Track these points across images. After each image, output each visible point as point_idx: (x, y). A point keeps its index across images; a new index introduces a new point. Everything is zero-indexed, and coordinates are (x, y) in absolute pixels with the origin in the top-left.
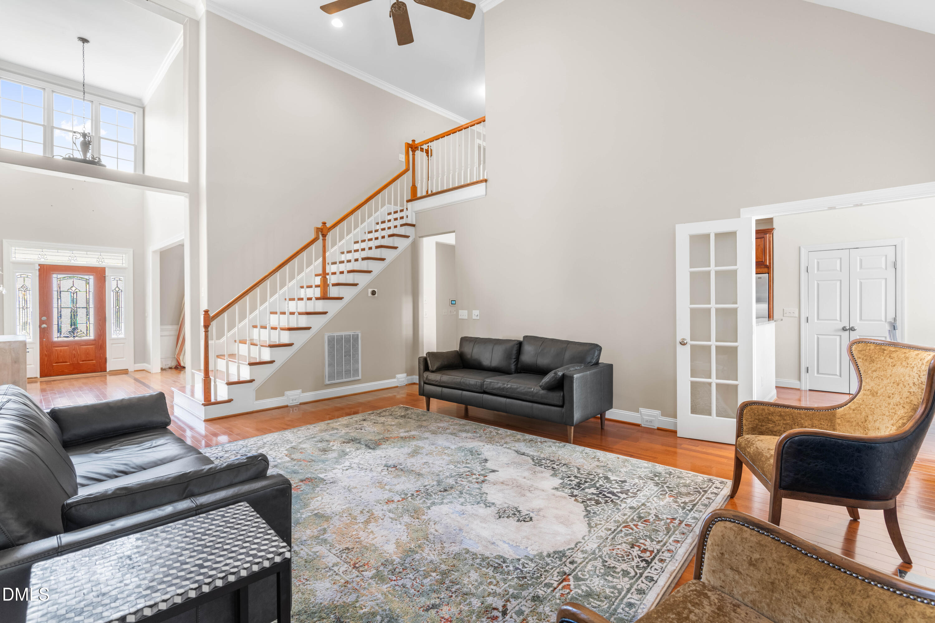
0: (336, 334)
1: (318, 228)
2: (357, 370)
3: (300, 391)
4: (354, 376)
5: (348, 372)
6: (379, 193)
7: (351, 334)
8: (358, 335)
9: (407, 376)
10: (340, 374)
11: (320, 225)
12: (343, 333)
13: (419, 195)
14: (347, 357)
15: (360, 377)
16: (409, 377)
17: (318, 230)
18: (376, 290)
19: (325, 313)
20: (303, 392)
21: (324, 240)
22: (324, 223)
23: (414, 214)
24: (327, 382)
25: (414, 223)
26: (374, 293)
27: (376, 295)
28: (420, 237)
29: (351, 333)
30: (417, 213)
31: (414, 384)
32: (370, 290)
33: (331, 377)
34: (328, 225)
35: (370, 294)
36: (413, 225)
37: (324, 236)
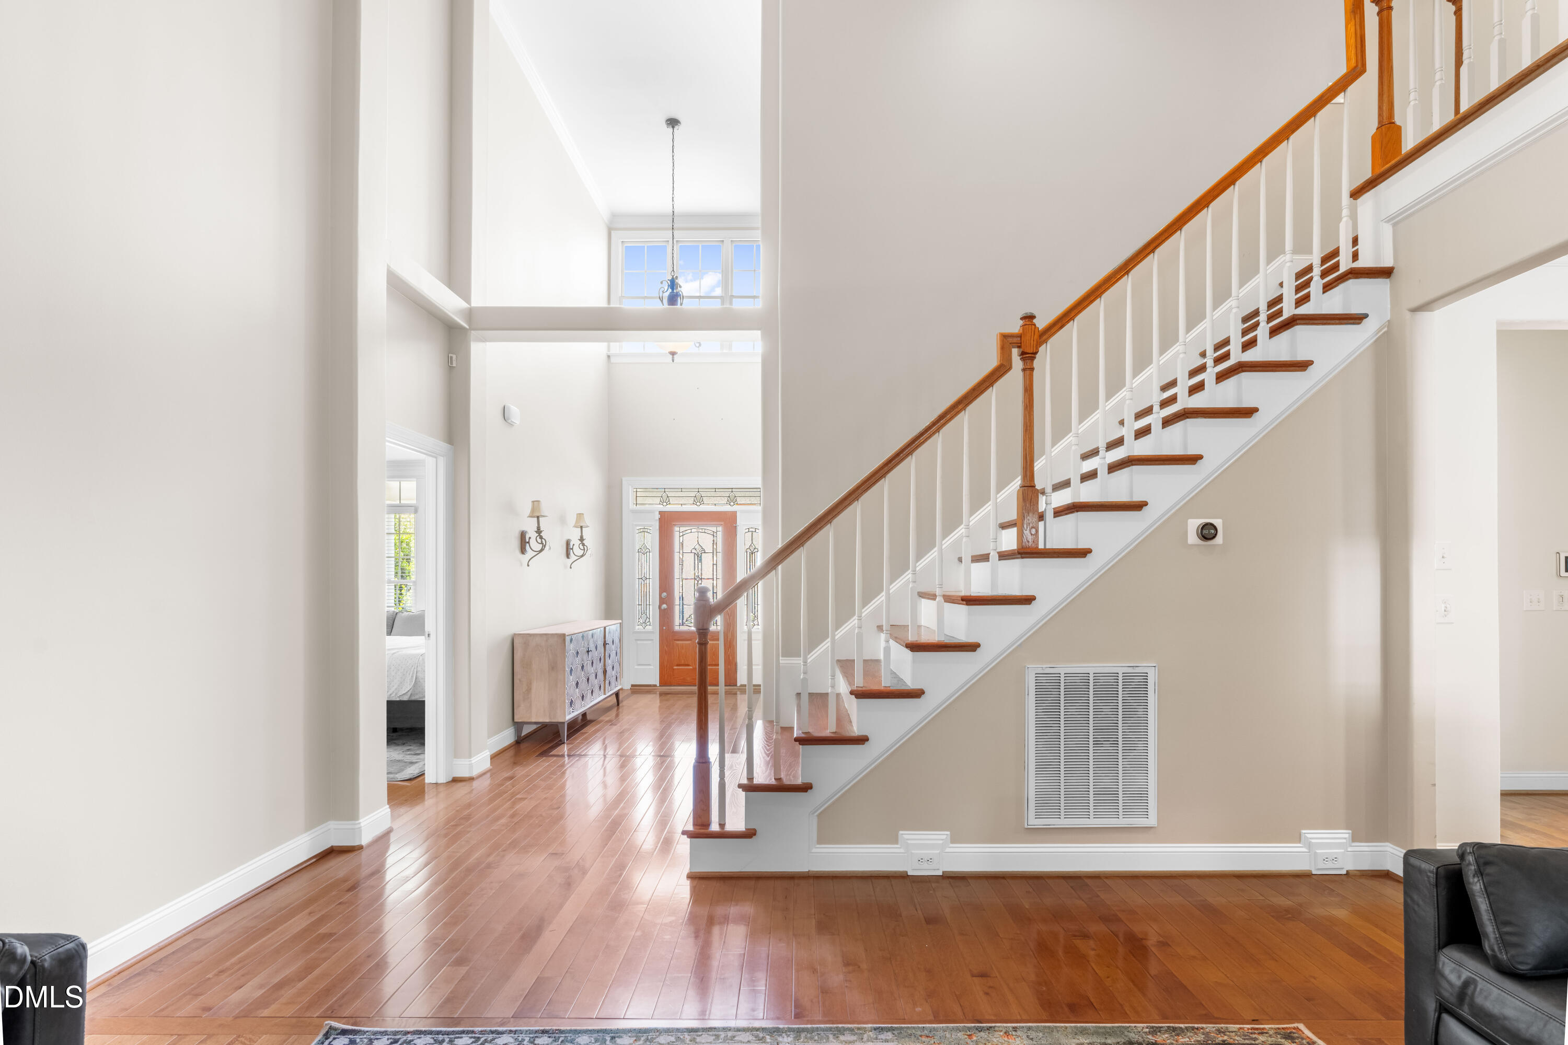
0: (1063, 669)
1: (1005, 337)
2: (1142, 795)
3: (944, 835)
4: (1128, 812)
5: (1107, 798)
6: (1233, 183)
7: (1121, 671)
8: (1145, 676)
9: (1355, 838)
10: (1077, 801)
11: (1015, 327)
12: (1092, 668)
13: (1409, 142)
14: (1107, 746)
15: (1152, 821)
16: (1364, 847)
17: (1007, 342)
18: (1218, 522)
19: (1027, 600)
20: (954, 840)
21: (1028, 371)
22: (1029, 318)
23: (1387, 230)
24: (1034, 821)
25: (1387, 262)
26: (1207, 533)
27: (1219, 539)
28: (1415, 310)
29: (1120, 667)
30: (1397, 221)
31: (1386, 875)
32: (1194, 524)
33: (1046, 804)
34: (1041, 323)
35: (1193, 538)
36: (1386, 273)
37: (1028, 357)
